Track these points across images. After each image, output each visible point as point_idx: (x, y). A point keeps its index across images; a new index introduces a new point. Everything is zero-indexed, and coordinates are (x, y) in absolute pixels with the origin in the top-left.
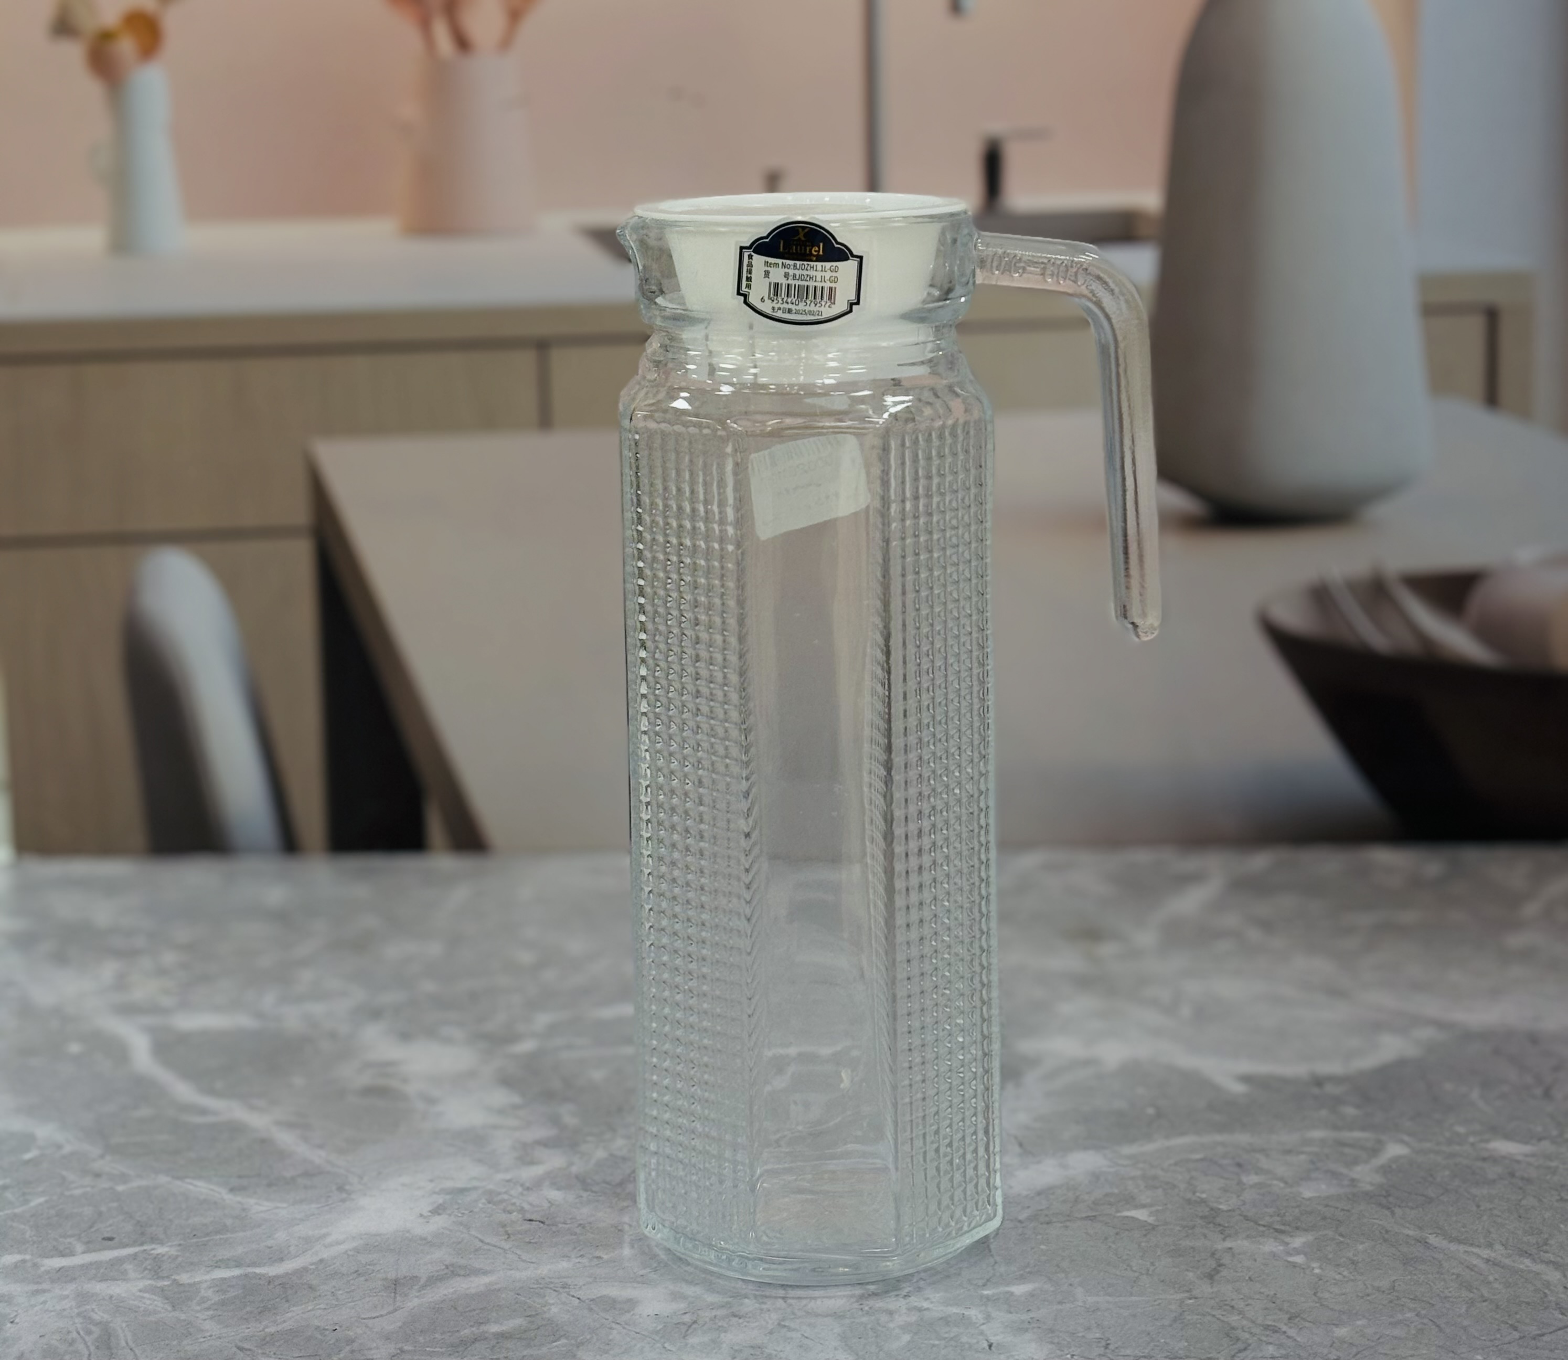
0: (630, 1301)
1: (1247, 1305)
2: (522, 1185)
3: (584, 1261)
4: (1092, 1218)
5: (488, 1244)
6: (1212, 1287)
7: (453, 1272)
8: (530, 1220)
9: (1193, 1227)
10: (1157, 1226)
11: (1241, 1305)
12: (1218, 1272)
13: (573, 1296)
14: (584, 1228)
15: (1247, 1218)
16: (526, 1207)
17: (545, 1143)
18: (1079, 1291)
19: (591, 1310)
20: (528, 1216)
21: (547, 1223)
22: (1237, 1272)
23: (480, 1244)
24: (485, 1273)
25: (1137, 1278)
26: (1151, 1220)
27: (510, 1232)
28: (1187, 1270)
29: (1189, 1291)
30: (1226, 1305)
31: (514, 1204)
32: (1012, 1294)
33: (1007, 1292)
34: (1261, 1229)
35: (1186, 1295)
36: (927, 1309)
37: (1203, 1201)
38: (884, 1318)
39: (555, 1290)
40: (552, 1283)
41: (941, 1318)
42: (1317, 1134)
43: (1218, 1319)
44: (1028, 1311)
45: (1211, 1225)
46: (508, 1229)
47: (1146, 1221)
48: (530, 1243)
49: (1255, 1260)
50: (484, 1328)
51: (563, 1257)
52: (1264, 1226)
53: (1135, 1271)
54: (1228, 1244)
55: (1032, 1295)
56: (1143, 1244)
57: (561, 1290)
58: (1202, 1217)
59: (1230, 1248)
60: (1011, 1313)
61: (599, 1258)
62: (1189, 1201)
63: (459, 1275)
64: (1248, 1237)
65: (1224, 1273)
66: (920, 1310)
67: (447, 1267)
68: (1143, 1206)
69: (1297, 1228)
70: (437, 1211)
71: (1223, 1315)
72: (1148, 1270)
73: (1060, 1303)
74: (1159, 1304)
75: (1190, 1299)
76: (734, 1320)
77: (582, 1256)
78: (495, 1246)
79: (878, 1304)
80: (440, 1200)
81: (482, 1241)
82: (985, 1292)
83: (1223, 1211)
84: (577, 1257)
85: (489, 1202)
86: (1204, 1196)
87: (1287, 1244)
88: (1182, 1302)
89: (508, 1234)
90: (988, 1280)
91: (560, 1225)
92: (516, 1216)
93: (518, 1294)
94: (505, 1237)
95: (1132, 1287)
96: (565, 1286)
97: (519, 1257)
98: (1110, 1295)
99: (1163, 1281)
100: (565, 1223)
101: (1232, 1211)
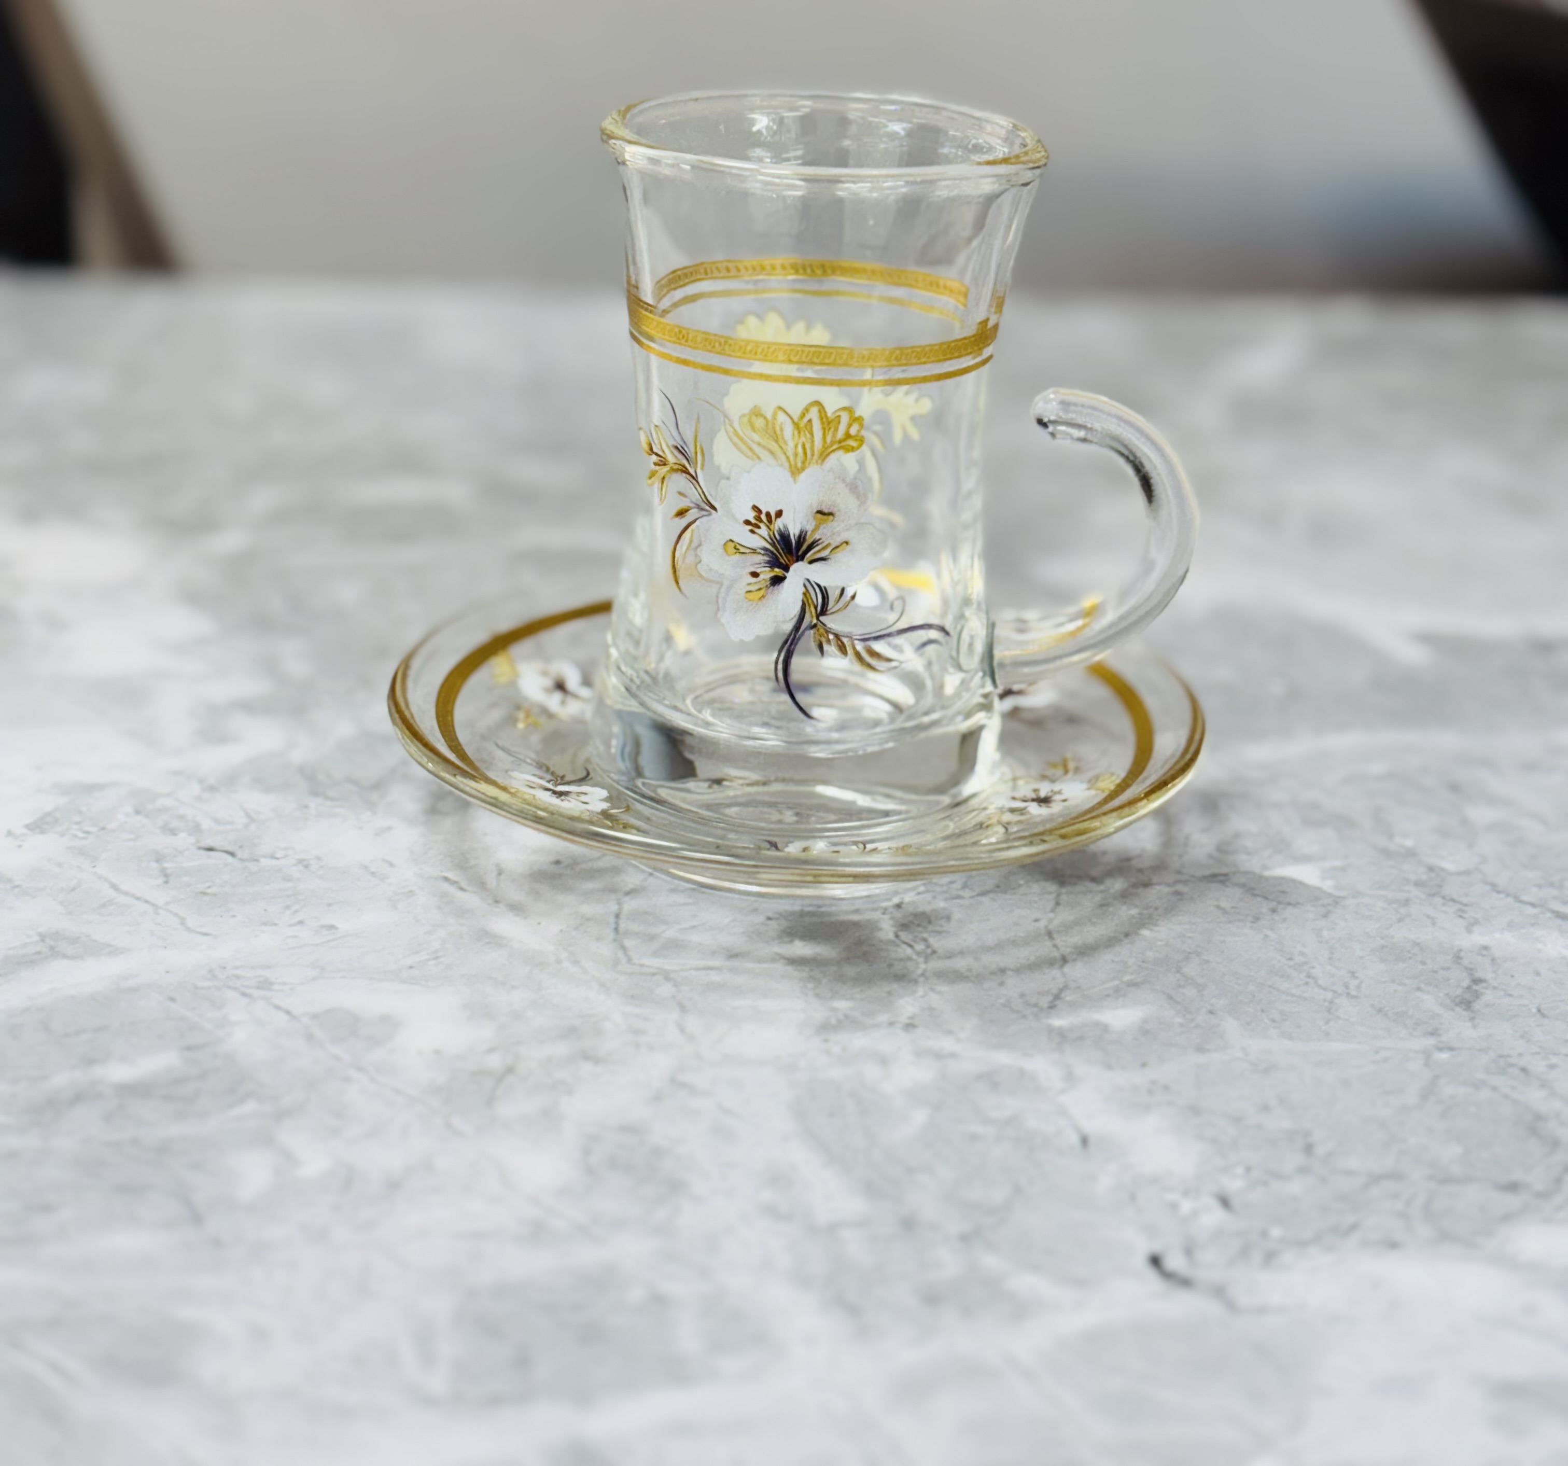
0: (385, 1019)
1: (1552, 1067)
2: (201, 781)
3: (304, 933)
4: (1222, 879)
5: (126, 894)
6: (1474, 1027)
7: (52, 948)
8: (210, 849)
9: (1407, 902)
10: (1343, 898)
11: (1538, 1066)
12: (1477, 995)
13: (278, 1007)
14: (306, 867)
15: (1494, 888)
16: (206, 824)
17: (247, 706)
18: (1231, 1026)
19: (310, 1037)
20: (209, 842)
21: (239, 854)
22: (1510, 995)
23: (112, 893)
24: (114, 951)
25: (1331, 1002)
26: (1327, 885)
27: (169, 871)
28: (1419, 989)
29: (1434, 1033)
30: (1512, 1065)
31: (182, 817)
32: (1105, 1028)
33: (1097, 1024)
34: (1531, 911)
35: (1431, 1041)
36: (953, 1055)
37: (1410, 854)
38: (872, 1072)
39: (244, 994)
40: (238, 977)
41: (980, 1077)
43: (1506, 1096)
44: (1144, 1065)
45: (1438, 900)
46: (166, 865)
47: (1319, 889)
48: (204, 893)
49: (1538, 974)
50: (98, 1071)
51: (265, 924)
52: (1533, 905)
53: (1325, 989)
54: (1478, 938)
55: (1144, 1031)
56: (1325, 933)
57: (257, 993)
58: (1417, 884)
59: (1485, 948)
60: (1109, 1067)
61: (332, 927)
62: (1386, 853)
63: (65, 956)
64: (1510, 926)
65: (1488, 996)
66: (939, 1056)
67: (43, 938)
70: (39, 826)
71: (1513, 1088)
72: (1347, 987)
73: (1200, 1049)
74: (1386, 1060)
75: (1440, 1049)
76: (586, 1068)
77: (301, 923)
78: (138, 899)
79: (859, 1041)
80: (49, 804)
81: (115, 887)
82: (1058, 1022)
83: (1450, 874)
84: (290, 926)
85: (138, 812)
86: (1409, 843)
88: (1427, 1055)
89: (166, 875)
90: (1057, 997)
91: (265, 862)
92: (184, 840)
93: (172, 999)
94: (160, 881)
95: (1327, 1022)
96: (265, 985)
97: (183, 921)
98: (1290, 1037)
99: (1380, 1011)
100: (273, 857)
101: (1467, 873)
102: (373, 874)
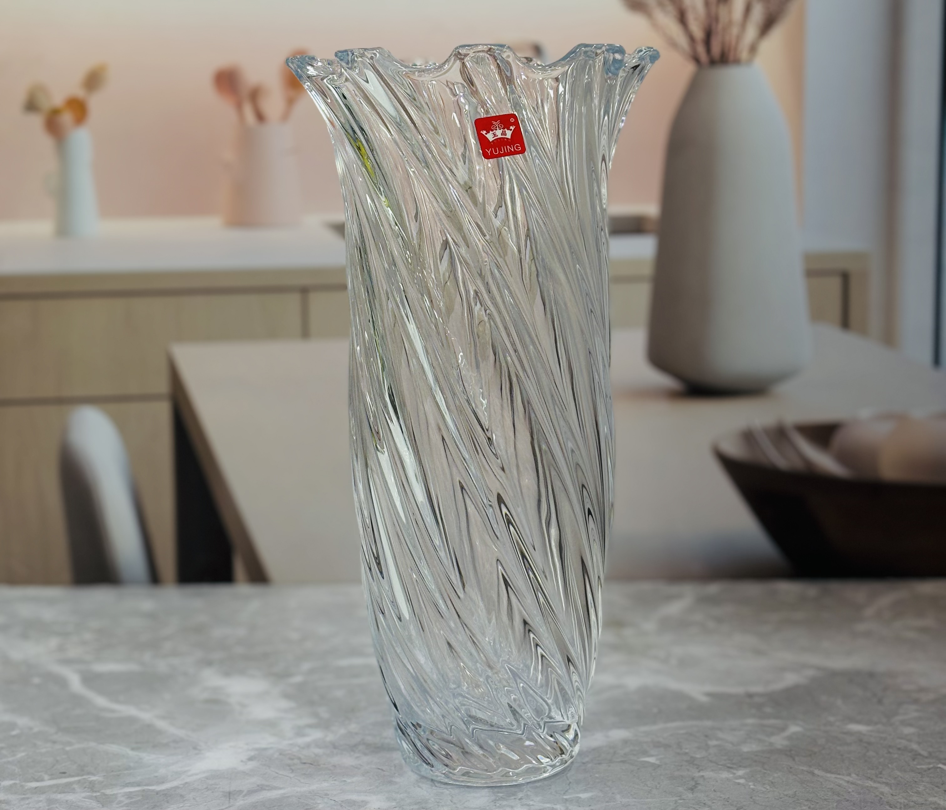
0: (363, 801)
1: (713, 803)
2: (299, 747)
3: (337, 783)
4: (623, 762)
5: (281, 775)
6: (693, 794)
7: (261, 788)
8: (305, 763)
9: (681, 766)
10: (661, 765)
11: (709, 803)
12: (696, 787)
13: (331, 800)
14: (335, 767)
15: (711, 761)
16: (302, 757)
17: (310, 726)
18: (618, 797)
19: (342, 806)
21: (314, 764)
22: (707, 787)
23: (277, 775)
24: (280, 789)
25: (650, 790)
26: (658, 762)
28: (678, 786)
29: (680, 796)
30: (701, 803)
31: (295, 756)
32: (580, 798)
33: (577, 797)
34: (720, 766)
35: (678, 798)
36: (533, 805)
37: (686, 754)
39: (320, 797)
40: (318, 793)
42: (750, 721)
44: (590, 806)
45: (691, 765)
46: (293, 768)
47: (654, 763)
49: (717, 781)
51: (325, 781)
52: (721, 765)
53: (650, 787)
55: (591, 798)
56: (653, 774)
57: (324, 797)
58: (687, 761)
59: (703, 776)
60: (580, 807)
61: (345, 781)
62: (679, 754)
63: (265, 790)
64: (712, 770)
65: (700, 787)
66: (529, 805)
67: (258, 786)
68: (652, 756)
69: (740, 766)
70: (251, 759)
72: (656, 786)
73: (607, 802)
74: (663, 803)
75: (680, 800)
77: (335, 780)
78: (285, 776)
79: (505, 803)
80: (252, 753)
81: (277, 773)
83: (698, 759)
84: (333, 781)
85: (280, 755)
86: (687, 751)
87: (734, 774)
88: (676, 802)
90: (566, 791)
91: (322, 766)
92: (296, 761)
93: (300, 799)
94: (291, 771)
95: (648, 795)
96: (327, 795)
97: (299, 781)
98: (635, 798)
99: (665, 791)
100: (324, 764)
101: (703, 758)
102: (356, 768)
